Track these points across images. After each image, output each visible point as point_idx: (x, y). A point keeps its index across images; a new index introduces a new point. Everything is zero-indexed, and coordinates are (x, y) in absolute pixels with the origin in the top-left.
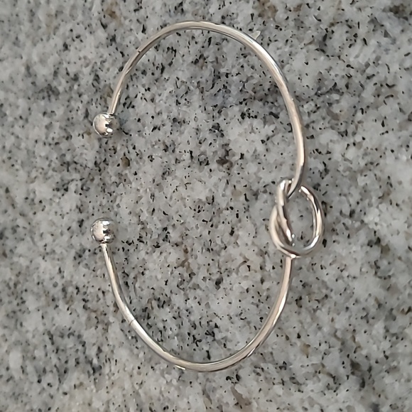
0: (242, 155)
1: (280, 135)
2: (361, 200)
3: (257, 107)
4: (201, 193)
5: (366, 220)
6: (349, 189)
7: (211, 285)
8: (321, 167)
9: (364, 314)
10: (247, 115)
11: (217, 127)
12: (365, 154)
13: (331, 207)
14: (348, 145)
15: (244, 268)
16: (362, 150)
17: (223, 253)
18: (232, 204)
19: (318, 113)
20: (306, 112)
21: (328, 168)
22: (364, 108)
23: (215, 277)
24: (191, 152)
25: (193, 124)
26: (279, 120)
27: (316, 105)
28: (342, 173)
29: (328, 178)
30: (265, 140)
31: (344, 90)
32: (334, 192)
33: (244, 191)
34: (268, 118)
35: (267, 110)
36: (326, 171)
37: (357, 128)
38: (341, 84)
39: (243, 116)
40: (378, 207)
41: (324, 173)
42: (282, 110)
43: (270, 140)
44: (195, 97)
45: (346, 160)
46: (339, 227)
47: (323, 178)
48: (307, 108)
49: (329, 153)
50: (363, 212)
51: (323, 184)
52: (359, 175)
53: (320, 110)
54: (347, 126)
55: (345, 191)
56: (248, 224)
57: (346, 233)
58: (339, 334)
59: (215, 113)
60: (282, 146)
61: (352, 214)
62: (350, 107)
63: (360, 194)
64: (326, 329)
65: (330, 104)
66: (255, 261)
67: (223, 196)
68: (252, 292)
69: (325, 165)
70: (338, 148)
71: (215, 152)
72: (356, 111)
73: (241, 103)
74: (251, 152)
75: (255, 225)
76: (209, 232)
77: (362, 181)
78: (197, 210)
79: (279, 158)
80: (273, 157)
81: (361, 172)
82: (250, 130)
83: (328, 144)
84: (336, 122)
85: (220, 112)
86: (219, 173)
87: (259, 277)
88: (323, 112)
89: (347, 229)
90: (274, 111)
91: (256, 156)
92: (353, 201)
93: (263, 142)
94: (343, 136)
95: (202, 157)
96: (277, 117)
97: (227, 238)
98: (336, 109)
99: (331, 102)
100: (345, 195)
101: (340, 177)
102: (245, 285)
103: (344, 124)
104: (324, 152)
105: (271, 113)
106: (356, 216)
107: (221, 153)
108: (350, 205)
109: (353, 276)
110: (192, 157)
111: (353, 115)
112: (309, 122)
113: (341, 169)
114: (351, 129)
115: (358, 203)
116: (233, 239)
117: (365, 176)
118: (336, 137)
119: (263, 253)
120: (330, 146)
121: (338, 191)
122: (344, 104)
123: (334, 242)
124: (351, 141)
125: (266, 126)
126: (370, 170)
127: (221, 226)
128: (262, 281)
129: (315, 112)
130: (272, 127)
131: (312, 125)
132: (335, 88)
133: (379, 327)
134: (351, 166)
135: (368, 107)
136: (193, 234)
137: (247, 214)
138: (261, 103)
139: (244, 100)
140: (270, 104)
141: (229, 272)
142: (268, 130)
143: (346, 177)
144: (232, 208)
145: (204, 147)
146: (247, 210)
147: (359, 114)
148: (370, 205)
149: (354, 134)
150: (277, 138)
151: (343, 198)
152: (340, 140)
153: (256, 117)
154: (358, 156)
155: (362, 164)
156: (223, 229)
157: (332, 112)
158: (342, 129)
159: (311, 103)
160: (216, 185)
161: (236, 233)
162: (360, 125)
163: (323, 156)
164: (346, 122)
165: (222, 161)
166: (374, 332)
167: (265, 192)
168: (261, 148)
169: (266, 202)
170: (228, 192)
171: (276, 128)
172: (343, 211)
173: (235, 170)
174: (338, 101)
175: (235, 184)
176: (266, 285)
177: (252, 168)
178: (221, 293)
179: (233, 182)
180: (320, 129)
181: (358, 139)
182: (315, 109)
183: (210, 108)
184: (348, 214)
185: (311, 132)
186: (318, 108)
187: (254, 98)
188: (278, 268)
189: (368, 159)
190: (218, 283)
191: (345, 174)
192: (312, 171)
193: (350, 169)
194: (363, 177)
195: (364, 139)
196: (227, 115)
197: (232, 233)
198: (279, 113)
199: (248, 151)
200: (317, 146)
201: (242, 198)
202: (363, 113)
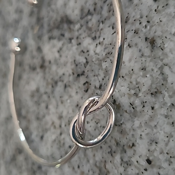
0: (50, 62)
1: (66, 46)
2: (105, 77)
8: (85, 61)
12: (105, 48)
13: (90, 84)
14: (97, 45)
15: (52, 128)
16: (104, 46)
19: (82, 29)
21: (88, 61)
22: (103, 20)
23: (41, 134)
28: (95, 62)
29: (88, 67)
30: (60, 50)
32: (91, 75)
36: (87, 62)
37: (100, 33)
38: (92, 9)
39: (50, 38)
41: (86, 64)
45: (96, 54)
47: (86, 67)
48: (77, 27)
49: (88, 51)
50: (106, 85)
51: (86, 71)
52: (103, 62)
54: (96, 34)
55: (97, 73)
56: (53, 101)
58: (98, 164)
61: (100, 87)
62: (97, 22)
63: (104, 73)
64: (91, 161)
65: (87, 22)
66: (57, 122)
68: (57, 141)
69: (86, 58)
70: (92, 48)
72: (99, 23)
75: (57, 101)
77: (104, 65)
79: (66, 59)
80: (63, 60)
81: (104, 60)
84: (90, 32)
87: (59, 132)
88: (84, 28)
91: (56, 61)
92: (100, 79)
93: (58, 52)
94: (94, 40)
96: (64, 36)
97: (45, 111)
98: (90, 25)
101: (93, 65)
102: (54, 137)
103: (94, 33)
104: (85, 51)
108: (99, 82)
109: (103, 126)
111: (98, 26)
113: (94, 60)
114: (98, 35)
115: (103, 79)
117: (106, 62)
119: (60, 117)
120: (88, 47)
121: (93, 74)
122: (94, 21)
124: (98, 42)
126: (108, 58)
128: (61, 134)
131: (79, 37)
133: (118, 158)
134: (99, 57)
135: (105, 19)
136: (31, 110)
137: (53, 95)
143: (97, 64)
146: (53, 92)
147: (101, 24)
149: (99, 37)
150: (65, 48)
151: (96, 77)
152: (93, 42)
154: (102, 50)
155: (104, 54)
156: (43, 105)
157: (88, 27)
158: (93, 35)
159: (79, 24)
161: (49, 107)
162: (102, 31)
163: (85, 54)
164: (95, 31)
166: (115, 162)
167: (60, 81)
168: (57, 55)
171: (64, 43)
172: (96, 86)
173: (47, 70)
174: (91, 20)
175: (48, 79)
176: (63, 136)
177: (54, 68)
180: (83, 38)
181: (101, 40)
182: (81, 27)
184: (98, 87)
185: (80, 41)
188: (67, 125)
189: (107, 51)
190: (42, 137)
192: (81, 64)
193: (98, 59)
195: (104, 39)
197: (47, 107)
200: (82, 49)
201: (50, 86)
202: (103, 23)
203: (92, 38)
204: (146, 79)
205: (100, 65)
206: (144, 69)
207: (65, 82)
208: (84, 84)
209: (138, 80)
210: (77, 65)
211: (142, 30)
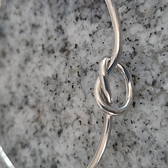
0: (76, 46)
1: (102, 30)
2: (161, 73)
3: (86, 12)
4: (49, 72)
5: (165, 87)
6: (152, 65)
7: (55, 134)
8: (131, 51)
9: (163, 156)
10: (80, 18)
11: (60, 28)
12: (164, 40)
13: (139, 79)
14: (151, 34)
15: (77, 123)
16: (161, 37)
17: (63, 112)
18: (69, 79)
19: (129, 13)
20: (120, 13)
21: (136, 51)
22: (162, 6)
23: (58, 128)
24: (43, 46)
25: (44, 27)
26: (101, 20)
27: (127, 8)
28: (146, 54)
29: (136, 58)
30: (92, 34)
32: (141, 68)
33: (77, 69)
34: (94, 19)
35: (93, 14)
36: (135, 53)
37: (157, 21)
39: (77, 19)
42: (103, 13)
43: (95, 34)
45: (149, 44)
46: (144, 93)
47: (132, 58)
48: (121, 10)
49: (137, 40)
50: (162, 82)
51: (133, 62)
52: (159, 55)
53: (131, 11)
54: (150, 21)
55: (149, 66)
56: (80, 92)
57: (150, 97)
59: (59, 19)
60: (103, 37)
61: (154, 83)
62: (152, 7)
63: (160, 68)
65: (137, 6)
66: (85, 118)
67: (63, 73)
68: (82, 139)
69: (134, 49)
70: (143, 37)
71: (58, 45)
72: (156, 10)
73: (76, 11)
74: (82, 43)
75: (85, 93)
76: (54, 98)
78: (46, 84)
79: (101, 46)
80: (97, 46)
81: (161, 52)
82: (81, 28)
83: (136, 34)
84: (142, 19)
85: (62, 18)
86: (61, 58)
87: (87, 129)
88: (132, 12)
89: (150, 94)
90: (98, 14)
91: (85, 45)
92: (154, 74)
93: (90, 35)
94: (147, 28)
95: (50, 48)
96: (100, 18)
97: (66, 102)
98: (142, 9)
100: (149, 70)
101: (145, 57)
102: (78, 134)
103: (148, 20)
104: (133, 39)
105: (96, 16)
106: (157, 84)
107: (62, 45)
108: (153, 77)
109: (154, 128)
110: (43, 49)
111: (154, 13)
112: (123, 20)
113: (145, 51)
114: (153, 22)
115: (158, 75)
116: (69, 103)
117: (164, 55)
118: (142, 29)
119: (90, 112)
120: (137, 36)
121: (144, 67)
122: (147, 5)
123: (141, 103)
124: (153, 31)
125: (93, 25)
127: (62, 95)
128: (89, 132)
129: (126, 13)
130: (97, 25)
131: (124, 22)
134: (153, 49)
135: (165, 6)
136: (44, 99)
137: (79, 85)
138: (89, 10)
139: (78, 8)
140: (95, 10)
141: (67, 125)
142: (94, 27)
144: (69, 82)
145: (52, 41)
146: (79, 82)
147: (159, 11)
149: (155, 26)
150: (100, 33)
151: (148, 72)
152: (145, 31)
153: (86, 19)
154: (158, 42)
155: (161, 46)
156: (63, 96)
157: (139, 12)
158: (147, 22)
159: (124, 6)
160: (59, 67)
161: (72, 98)
162: (159, 19)
163: (132, 43)
164: (150, 18)
165: (63, 50)
167: (92, 70)
168: (89, 40)
169: (92, 76)
170: (67, 71)
171: (99, 26)
172: (148, 81)
173: (71, 56)
174: (143, 4)
175: (72, 65)
176: (92, 134)
177: (83, 54)
178: (61, 140)
179: (70, 64)
180: (130, 24)
181: (158, 29)
182: (127, 10)
183: (55, 16)
184: (151, 83)
185: (124, 26)
186: (129, 10)
187: (85, 7)
188: (100, 123)
189: (166, 43)
190: (60, 133)
191: (148, 55)
192: (125, 54)
193: (152, 51)
194: (162, 57)
195: (162, 29)
196: (66, 19)
197: (69, 99)
198: (101, 15)
199: (80, 43)
200: (128, 36)
201: (76, 75)
202: (161, 10)
203: (145, 26)
205: (155, 58)
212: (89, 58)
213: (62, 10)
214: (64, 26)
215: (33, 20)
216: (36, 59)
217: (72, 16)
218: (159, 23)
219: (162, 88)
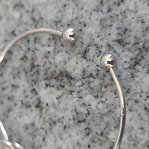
0: (47, 104)
1: (65, 96)
2: (106, 127)
3: (53, 82)
4: (27, 120)
5: (109, 137)
6: (100, 122)
8: (86, 112)
10: (49, 85)
11: (34, 90)
12: (107, 107)
13: (92, 130)
14: (99, 102)
16: (106, 105)
18: (43, 126)
19: (83, 86)
20: (78, 85)
22: (106, 85)
24: (22, 101)
25: (22, 88)
26: (65, 89)
27: (82, 83)
28: (96, 115)
29: (89, 117)
30: (58, 97)
31: (96, 76)
32: (93, 123)
33: (49, 121)
34: (59, 87)
35: (58, 83)
36: (89, 113)
37: (102, 94)
38: (94, 74)
39: (47, 85)
40: (114, 131)
41: (88, 114)
42: (66, 84)
43: (60, 98)
44: (23, 75)
45: (98, 109)
46: (96, 140)
47: (87, 117)
48: (78, 84)
49: (89, 105)
50: (107, 133)
51: (87, 119)
52: (104, 116)
53: (85, 85)
55: (98, 123)
56: (51, 136)
57: (99, 143)
59: (33, 84)
60: (67, 101)
61: (102, 134)
62: (99, 84)
63: (106, 125)
65: (89, 83)
67: (39, 122)
69: (88, 110)
70: (94, 103)
71: (34, 102)
72: (102, 86)
73: (45, 80)
74: (52, 103)
75: (55, 137)
76: (33, 139)
78: (26, 128)
79: (65, 106)
80: (62, 106)
81: (106, 115)
82: (50, 93)
83: (89, 101)
84: (92, 91)
85: (35, 83)
86: (36, 112)
88: (86, 86)
89: (100, 140)
90: (62, 84)
91: (54, 105)
92: (102, 128)
93: (57, 98)
94: (96, 98)
95: (27, 104)
96: (63, 87)
97: (41, 142)
98: (92, 85)
99: (90, 81)
100: (98, 125)
103: (96, 92)
104: (87, 104)
105: (61, 85)
106: (104, 135)
107: (36, 102)
108: (101, 130)
110: (22, 103)
111: (101, 89)
112: (79, 90)
113: (96, 113)
114: (100, 95)
115: (105, 129)
116: (44, 143)
118: (93, 98)
120: (90, 102)
121: (95, 123)
122: (96, 83)
123: (94, 146)
124: (100, 100)
125: (59, 91)
126: (110, 114)
127: (38, 137)
129: (82, 86)
130: (61, 92)
131: (81, 92)
132: (91, 75)
135: (108, 85)
137: (51, 131)
138: (55, 80)
139: (47, 78)
140: (60, 81)
142: (60, 93)
143: (98, 117)
144: (43, 128)
145: (28, 99)
146: (51, 129)
147: (103, 88)
148: (111, 130)
149: (101, 97)
150: (64, 97)
151: (97, 126)
152: (95, 99)
153: (53, 86)
154: (104, 107)
155: (106, 111)
157: (90, 86)
158: (96, 94)
159: (80, 81)
160: (35, 117)
161: (46, 140)
162: (104, 93)
163: (87, 107)
164: (98, 92)
165: (37, 106)
167: (59, 122)
168: (56, 101)
169: (60, 126)
170: (41, 120)
171: (63, 92)
172: (98, 132)
173: (44, 111)
174: (93, 82)
175: (45, 117)
177: (52, 110)
179: (44, 115)
180: (85, 94)
181: (103, 99)
182: (82, 84)
183: (30, 81)
184: (100, 134)
185: (81, 95)
186: (84, 84)
187: (52, 78)
189: (109, 109)
191: (97, 115)
192: (82, 113)
193: (100, 113)
194: (107, 118)
195: (106, 100)
196: (38, 85)
197: (44, 140)
198: (64, 86)
199: (50, 102)
200: (84, 102)
201: (48, 124)
202: (105, 88)
203: (94, 96)
204: (144, 136)
206: (142, 129)
207: (64, 124)
208: (85, 129)
209: (137, 135)
210: (78, 113)
211: (141, 102)
212: (57, 113)
213: (35, 78)
214: (37, 89)
215: (13, 82)
216: (17, 110)
217: (43, 83)
218: (104, 95)
219: (107, 138)
